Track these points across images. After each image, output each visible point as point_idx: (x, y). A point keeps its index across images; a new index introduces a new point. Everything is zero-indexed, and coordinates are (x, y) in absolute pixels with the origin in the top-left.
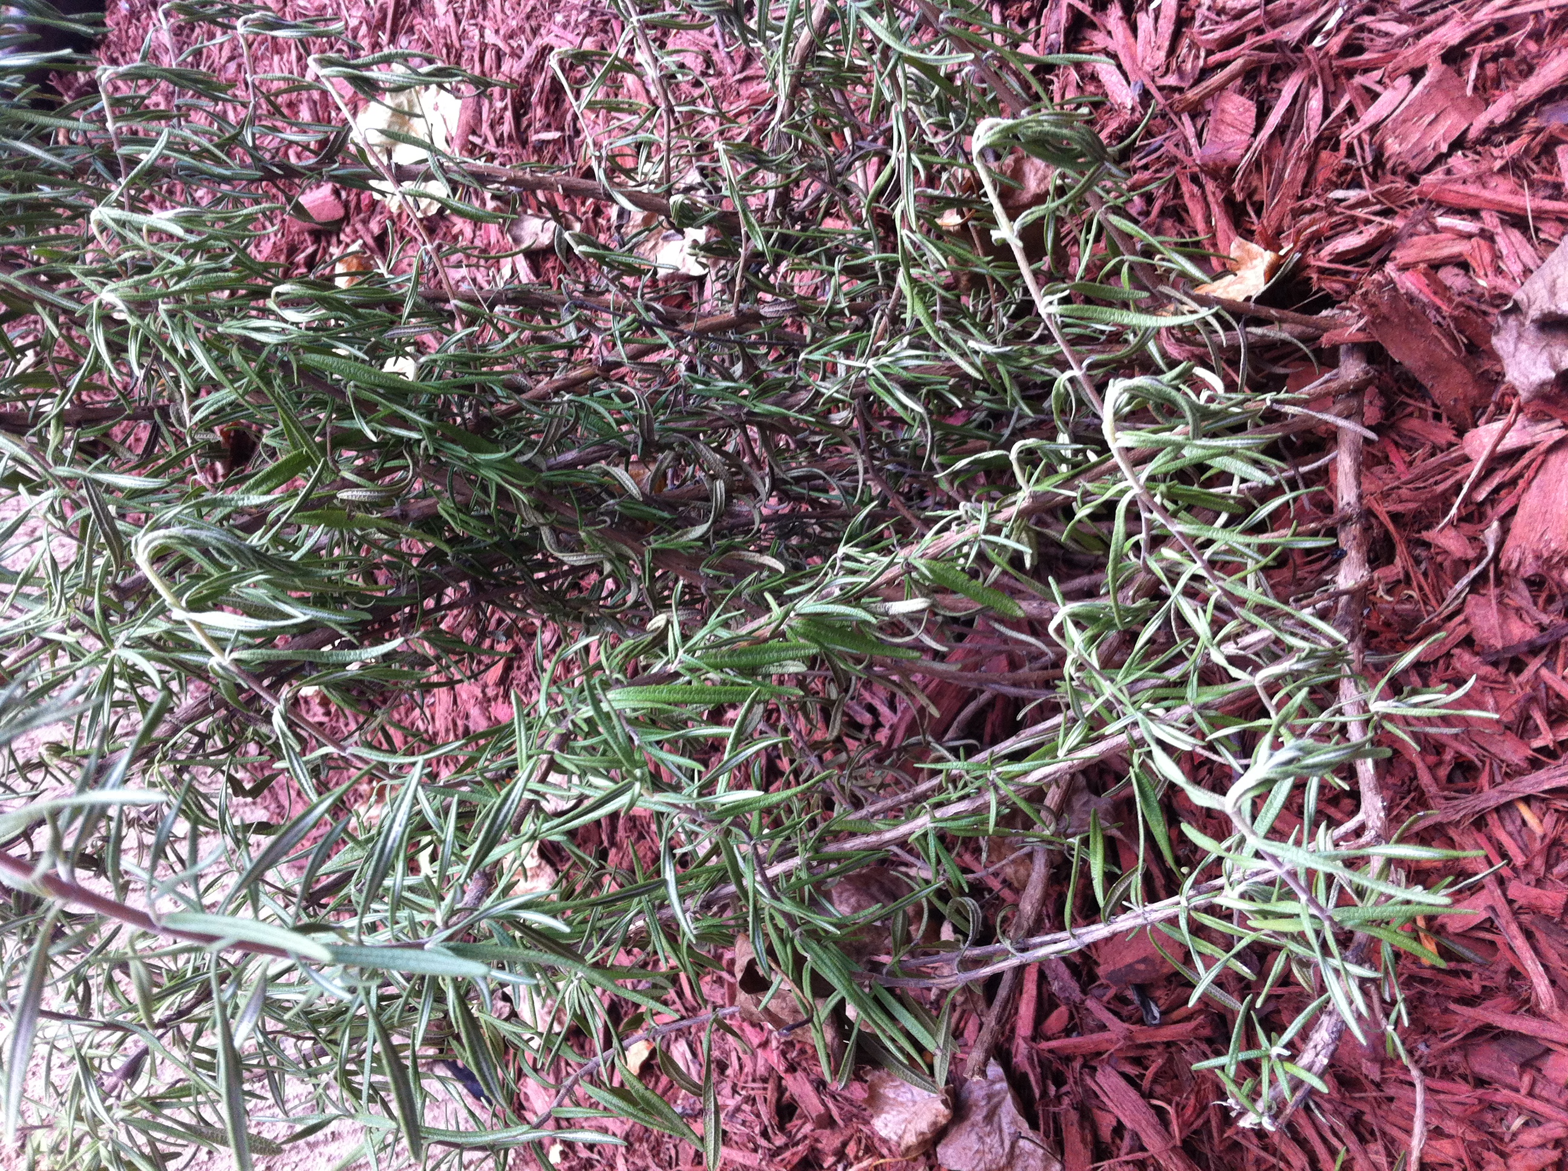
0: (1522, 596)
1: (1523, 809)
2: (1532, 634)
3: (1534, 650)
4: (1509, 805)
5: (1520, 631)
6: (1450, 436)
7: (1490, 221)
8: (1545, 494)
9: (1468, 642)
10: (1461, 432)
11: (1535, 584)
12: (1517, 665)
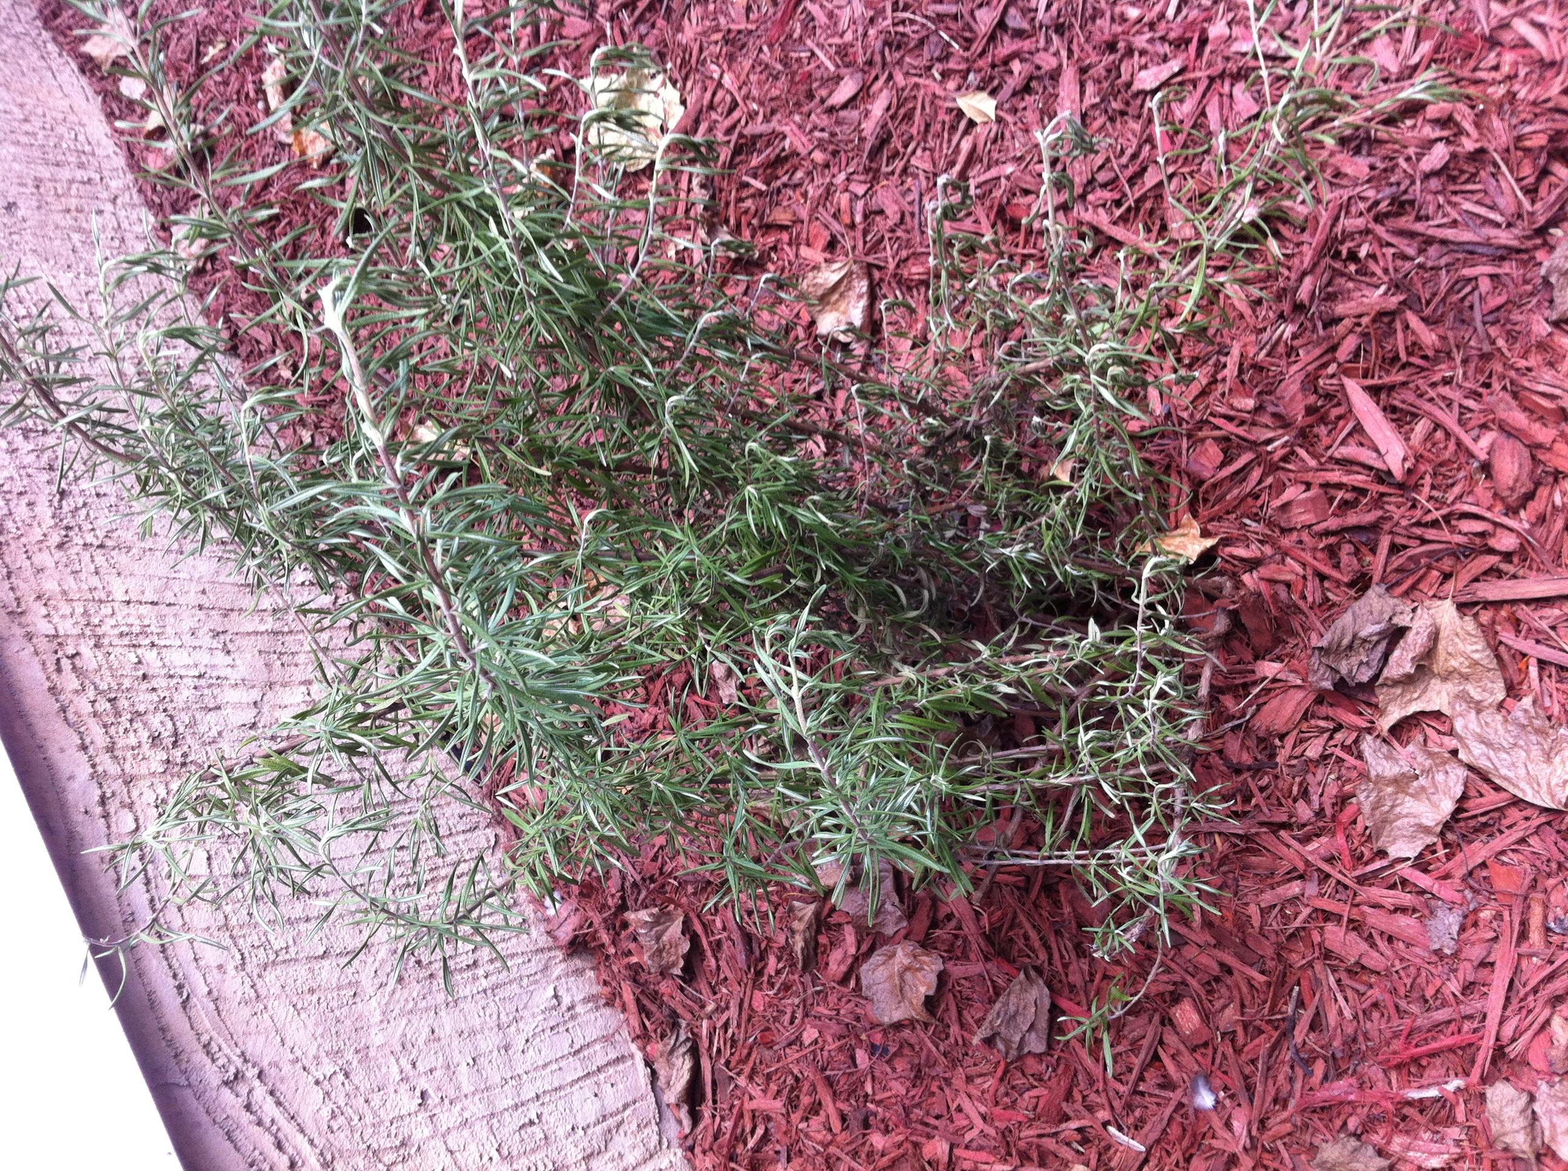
0: (1251, 743)
1: (1217, 838)
2: (1250, 762)
3: (1249, 769)
4: (1211, 834)
5: (1246, 758)
6: (1250, 658)
7: (1309, 571)
8: (1282, 702)
9: (1220, 752)
10: (1256, 658)
11: (1260, 740)
12: (1238, 771)
